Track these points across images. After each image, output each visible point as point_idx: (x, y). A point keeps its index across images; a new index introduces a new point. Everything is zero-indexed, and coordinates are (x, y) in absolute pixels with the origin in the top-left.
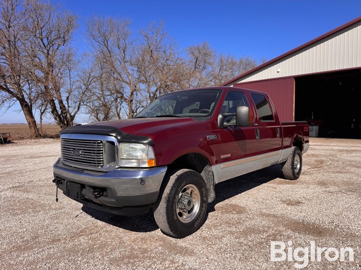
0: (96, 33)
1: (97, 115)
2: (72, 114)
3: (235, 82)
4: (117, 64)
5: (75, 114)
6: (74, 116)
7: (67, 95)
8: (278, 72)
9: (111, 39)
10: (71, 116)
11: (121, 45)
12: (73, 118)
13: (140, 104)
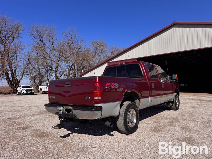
0: (35, 34)
1: (35, 80)
2: (19, 80)
3: (109, 61)
4: (48, 51)
5: (20, 80)
6: (20, 81)
7: (15, 69)
8: (129, 56)
9: (44, 37)
10: (17, 81)
11: (51, 40)
12: (19, 82)
13: (63, 73)
